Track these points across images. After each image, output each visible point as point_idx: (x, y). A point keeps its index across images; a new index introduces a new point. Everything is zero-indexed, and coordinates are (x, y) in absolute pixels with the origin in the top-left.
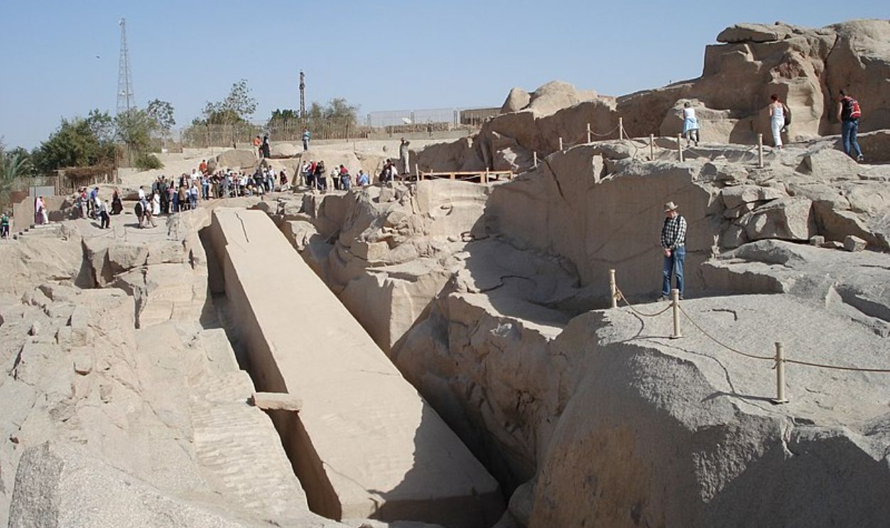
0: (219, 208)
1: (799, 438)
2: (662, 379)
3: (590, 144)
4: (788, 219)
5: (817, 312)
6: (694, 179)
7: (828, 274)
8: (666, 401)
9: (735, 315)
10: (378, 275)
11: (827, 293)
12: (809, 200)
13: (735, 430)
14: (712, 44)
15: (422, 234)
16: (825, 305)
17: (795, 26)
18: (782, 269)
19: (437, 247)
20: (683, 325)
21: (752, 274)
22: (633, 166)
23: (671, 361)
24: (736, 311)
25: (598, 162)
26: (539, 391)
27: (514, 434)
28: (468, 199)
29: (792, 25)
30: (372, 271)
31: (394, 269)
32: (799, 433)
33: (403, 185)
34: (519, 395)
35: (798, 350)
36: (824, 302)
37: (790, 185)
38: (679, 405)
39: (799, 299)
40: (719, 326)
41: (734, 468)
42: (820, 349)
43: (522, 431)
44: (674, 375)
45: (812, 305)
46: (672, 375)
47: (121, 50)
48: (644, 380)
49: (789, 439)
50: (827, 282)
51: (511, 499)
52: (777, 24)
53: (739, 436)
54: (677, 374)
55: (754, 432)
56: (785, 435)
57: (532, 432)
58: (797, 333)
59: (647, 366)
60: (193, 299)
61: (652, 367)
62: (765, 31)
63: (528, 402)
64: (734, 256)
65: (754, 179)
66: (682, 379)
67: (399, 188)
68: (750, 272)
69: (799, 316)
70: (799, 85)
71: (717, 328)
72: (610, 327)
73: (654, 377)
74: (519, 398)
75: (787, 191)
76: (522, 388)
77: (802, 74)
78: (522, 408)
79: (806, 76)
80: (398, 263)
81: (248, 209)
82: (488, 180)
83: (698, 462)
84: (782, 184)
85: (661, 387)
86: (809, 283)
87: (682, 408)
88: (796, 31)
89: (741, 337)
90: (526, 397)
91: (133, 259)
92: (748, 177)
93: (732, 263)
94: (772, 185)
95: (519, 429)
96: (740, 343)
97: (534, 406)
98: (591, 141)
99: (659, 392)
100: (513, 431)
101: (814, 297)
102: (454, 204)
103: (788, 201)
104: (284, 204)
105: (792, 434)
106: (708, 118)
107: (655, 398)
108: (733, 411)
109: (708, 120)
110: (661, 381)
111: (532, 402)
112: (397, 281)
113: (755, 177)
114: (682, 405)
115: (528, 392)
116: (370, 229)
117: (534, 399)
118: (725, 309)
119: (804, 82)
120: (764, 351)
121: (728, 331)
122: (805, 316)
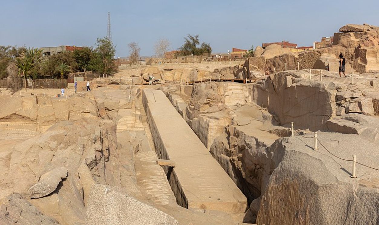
0: (145, 89)
1: (360, 192)
2: (309, 165)
3: (286, 71)
4: (362, 105)
5: (371, 143)
6: (326, 88)
7: (377, 129)
8: (310, 174)
9: (339, 143)
10: (204, 117)
11: (375, 136)
12: (371, 98)
13: (336, 187)
14: (337, 32)
15: (221, 102)
16: (374, 141)
17: (372, 25)
18: (359, 125)
19: (226, 107)
20: (318, 145)
21: (346, 126)
22: (302, 81)
23: (313, 159)
24: (339, 141)
25: (289, 79)
26: (263, 165)
27: (253, 179)
28: (239, 89)
29: (370, 25)
30: (202, 115)
31: (210, 115)
32: (360, 190)
33: (214, 83)
34: (255, 166)
35: (362, 158)
36: (374, 139)
37: (364, 92)
38: (315, 175)
39: (364, 137)
40: (332, 146)
41: (335, 201)
42: (371, 158)
43: (256, 179)
44: (314, 164)
45: (369, 140)
46: (313, 164)
47: (108, 25)
48: (302, 165)
49: (356, 192)
50: (376, 132)
51: (251, 204)
52: (364, 25)
53: (337, 189)
54: (315, 164)
55: (343, 188)
56: (355, 190)
57: (260, 179)
58: (362, 151)
59: (304, 160)
60: (135, 122)
61: (306, 160)
62: (359, 28)
63: (259, 169)
64: (340, 119)
65: (350, 89)
66: (317, 166)
67: (213, 84)
68: (345, 126)
69: (364, 144)
70: (371, 50)
71: (331, 147)
72: (291, 144)
73: (306, 164)
74: (255, 167)
75: (363, 94)
76: (256, 163)
77: (373, 45)
78: (256, 170)
79: (375, 46)
80: (212, 113)
81: (156, 89)
82: (246, 82)
83: (321, 197)
84: (361, 92)
85: (309, 168)
86: (369, 131)
87: (316, 177)
88: (372, 28)
89: (340, 151)
90: (258, 166)
91: (113, 106)
92: (347, 88)
93: (339, 121)
94: (357, 92)
95: (255, 178)
96: (340, 153)
97: (261, 170)
98: (287, 70)
99: (308, 170)
100: (253, 178)
101: (370, 137)
102: (234, 91)
103: (363, 98)
104: (169, 88)
105: (357, 190)
106: (334, 62)
107: (306, 172)
108: (335, 179)
109: (333, 63)
110: (309, 166)
111: (260, 169)
112: (211, 120)
113: (350, 88)
114: (316, 176)
115: (259, 165)
116: (201, 99)
117: (261, 168)
118: (335, 140)
119: (374, 48)
120: (349, 157)
121: (335, 148)
122: (366, 144)
